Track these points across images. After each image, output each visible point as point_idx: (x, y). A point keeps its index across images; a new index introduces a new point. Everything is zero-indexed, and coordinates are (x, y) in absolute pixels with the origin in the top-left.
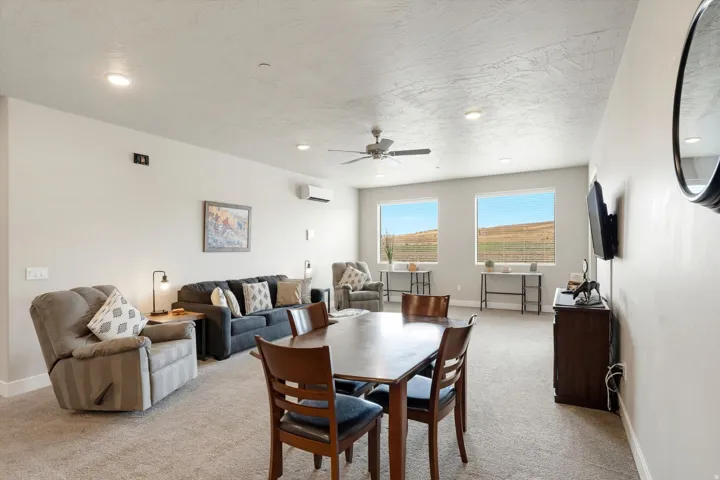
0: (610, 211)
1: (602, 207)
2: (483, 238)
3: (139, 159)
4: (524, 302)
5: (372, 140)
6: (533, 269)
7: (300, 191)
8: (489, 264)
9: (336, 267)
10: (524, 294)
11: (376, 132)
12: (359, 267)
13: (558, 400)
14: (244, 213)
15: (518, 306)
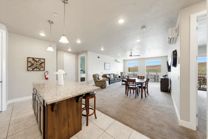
0: (169, 65)
1: (168, 64)
2: (147, 68)
3: (98, 57)
4: (155, 80)
5: (131, 54)
6: (157, 74)
7: (116, 61)
8: (148, 73)
9: (121, 73)
10: (155, 78)
11: (131, 53)
12: (125, 73)
13: (161, 91)
14: (109, 64)
15: (154, 80)
